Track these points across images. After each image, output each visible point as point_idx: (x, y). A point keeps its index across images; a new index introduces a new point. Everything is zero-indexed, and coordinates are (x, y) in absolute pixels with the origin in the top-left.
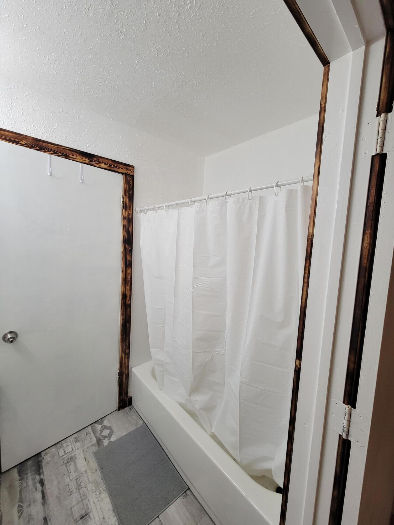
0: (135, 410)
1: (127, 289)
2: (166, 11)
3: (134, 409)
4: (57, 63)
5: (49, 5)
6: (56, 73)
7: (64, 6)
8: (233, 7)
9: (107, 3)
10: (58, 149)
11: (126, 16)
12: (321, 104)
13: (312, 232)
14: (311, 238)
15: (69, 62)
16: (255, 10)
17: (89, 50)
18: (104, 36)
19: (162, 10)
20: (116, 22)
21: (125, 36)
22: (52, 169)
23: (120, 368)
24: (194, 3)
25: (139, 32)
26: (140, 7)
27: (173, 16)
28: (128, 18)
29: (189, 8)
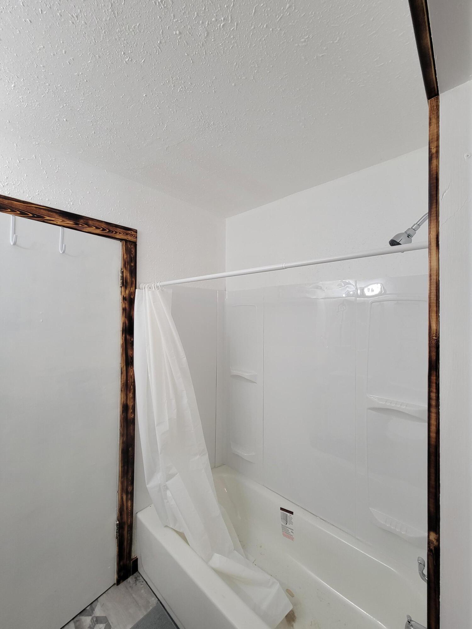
0: (142, 580)
1: (128, 397)
2: (189, 28)
3: (141, 578)
4: (28, 92)
5: (16, 6)
6: (26, 106)
7: (40, 10)
8: (279, 30)
9: (106, 10)
10: (28, 207)
11: (133, 31)
12: (430, 149)
13: (437, 330)
14: (434, 338)
15: (46, 92)
16: (308, 35)
17: (77, 75)
18: (99, 57)
19: (184, 27)
20: (118, 39)
21: (130, 60)
22: (16, 237)
23: (119, 517)
24: (229, 21)
25: (151, 55)
26: (153, 20)
27: (198, 36)
28: (135, 34)
29: (221, 27)
